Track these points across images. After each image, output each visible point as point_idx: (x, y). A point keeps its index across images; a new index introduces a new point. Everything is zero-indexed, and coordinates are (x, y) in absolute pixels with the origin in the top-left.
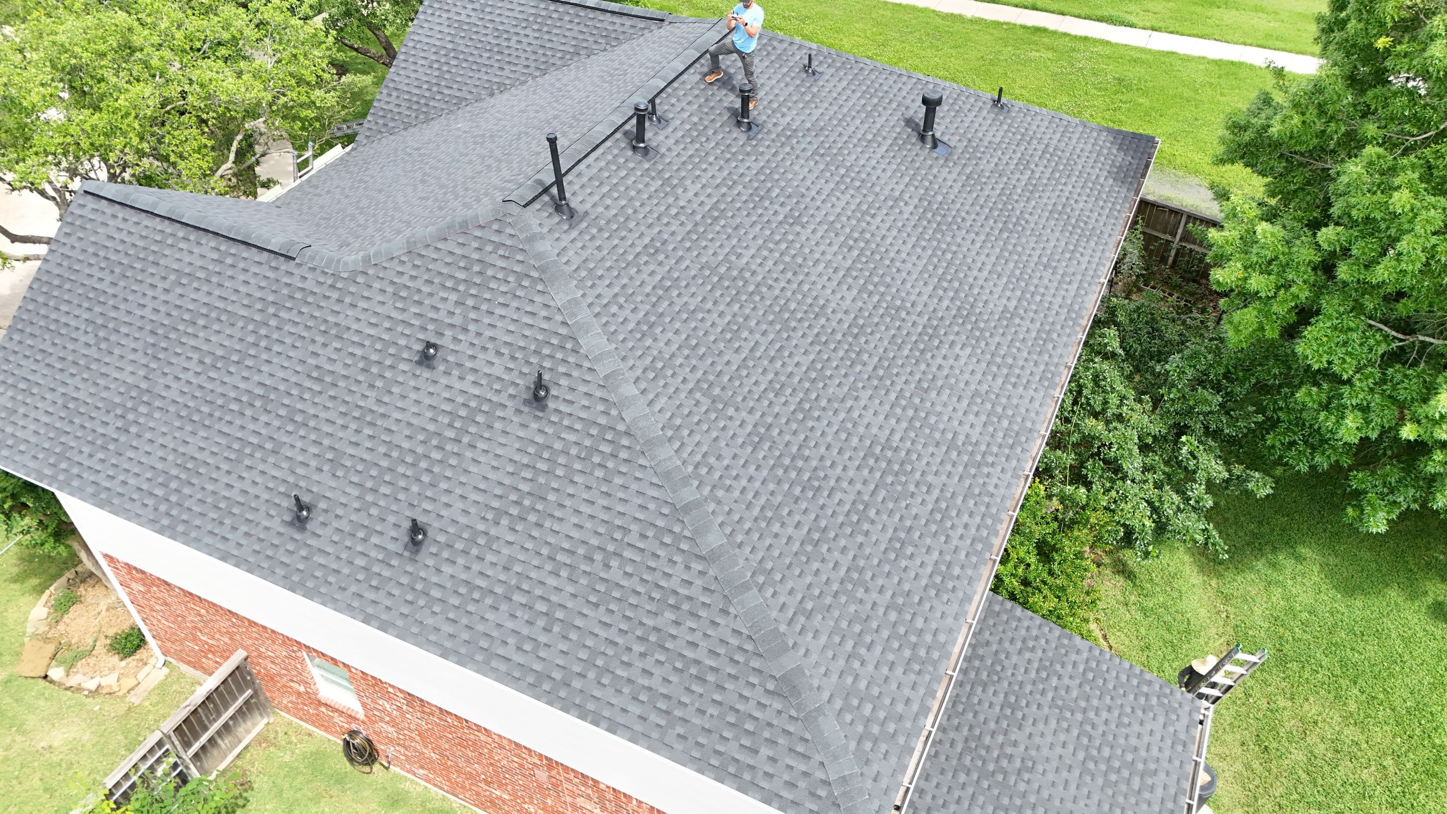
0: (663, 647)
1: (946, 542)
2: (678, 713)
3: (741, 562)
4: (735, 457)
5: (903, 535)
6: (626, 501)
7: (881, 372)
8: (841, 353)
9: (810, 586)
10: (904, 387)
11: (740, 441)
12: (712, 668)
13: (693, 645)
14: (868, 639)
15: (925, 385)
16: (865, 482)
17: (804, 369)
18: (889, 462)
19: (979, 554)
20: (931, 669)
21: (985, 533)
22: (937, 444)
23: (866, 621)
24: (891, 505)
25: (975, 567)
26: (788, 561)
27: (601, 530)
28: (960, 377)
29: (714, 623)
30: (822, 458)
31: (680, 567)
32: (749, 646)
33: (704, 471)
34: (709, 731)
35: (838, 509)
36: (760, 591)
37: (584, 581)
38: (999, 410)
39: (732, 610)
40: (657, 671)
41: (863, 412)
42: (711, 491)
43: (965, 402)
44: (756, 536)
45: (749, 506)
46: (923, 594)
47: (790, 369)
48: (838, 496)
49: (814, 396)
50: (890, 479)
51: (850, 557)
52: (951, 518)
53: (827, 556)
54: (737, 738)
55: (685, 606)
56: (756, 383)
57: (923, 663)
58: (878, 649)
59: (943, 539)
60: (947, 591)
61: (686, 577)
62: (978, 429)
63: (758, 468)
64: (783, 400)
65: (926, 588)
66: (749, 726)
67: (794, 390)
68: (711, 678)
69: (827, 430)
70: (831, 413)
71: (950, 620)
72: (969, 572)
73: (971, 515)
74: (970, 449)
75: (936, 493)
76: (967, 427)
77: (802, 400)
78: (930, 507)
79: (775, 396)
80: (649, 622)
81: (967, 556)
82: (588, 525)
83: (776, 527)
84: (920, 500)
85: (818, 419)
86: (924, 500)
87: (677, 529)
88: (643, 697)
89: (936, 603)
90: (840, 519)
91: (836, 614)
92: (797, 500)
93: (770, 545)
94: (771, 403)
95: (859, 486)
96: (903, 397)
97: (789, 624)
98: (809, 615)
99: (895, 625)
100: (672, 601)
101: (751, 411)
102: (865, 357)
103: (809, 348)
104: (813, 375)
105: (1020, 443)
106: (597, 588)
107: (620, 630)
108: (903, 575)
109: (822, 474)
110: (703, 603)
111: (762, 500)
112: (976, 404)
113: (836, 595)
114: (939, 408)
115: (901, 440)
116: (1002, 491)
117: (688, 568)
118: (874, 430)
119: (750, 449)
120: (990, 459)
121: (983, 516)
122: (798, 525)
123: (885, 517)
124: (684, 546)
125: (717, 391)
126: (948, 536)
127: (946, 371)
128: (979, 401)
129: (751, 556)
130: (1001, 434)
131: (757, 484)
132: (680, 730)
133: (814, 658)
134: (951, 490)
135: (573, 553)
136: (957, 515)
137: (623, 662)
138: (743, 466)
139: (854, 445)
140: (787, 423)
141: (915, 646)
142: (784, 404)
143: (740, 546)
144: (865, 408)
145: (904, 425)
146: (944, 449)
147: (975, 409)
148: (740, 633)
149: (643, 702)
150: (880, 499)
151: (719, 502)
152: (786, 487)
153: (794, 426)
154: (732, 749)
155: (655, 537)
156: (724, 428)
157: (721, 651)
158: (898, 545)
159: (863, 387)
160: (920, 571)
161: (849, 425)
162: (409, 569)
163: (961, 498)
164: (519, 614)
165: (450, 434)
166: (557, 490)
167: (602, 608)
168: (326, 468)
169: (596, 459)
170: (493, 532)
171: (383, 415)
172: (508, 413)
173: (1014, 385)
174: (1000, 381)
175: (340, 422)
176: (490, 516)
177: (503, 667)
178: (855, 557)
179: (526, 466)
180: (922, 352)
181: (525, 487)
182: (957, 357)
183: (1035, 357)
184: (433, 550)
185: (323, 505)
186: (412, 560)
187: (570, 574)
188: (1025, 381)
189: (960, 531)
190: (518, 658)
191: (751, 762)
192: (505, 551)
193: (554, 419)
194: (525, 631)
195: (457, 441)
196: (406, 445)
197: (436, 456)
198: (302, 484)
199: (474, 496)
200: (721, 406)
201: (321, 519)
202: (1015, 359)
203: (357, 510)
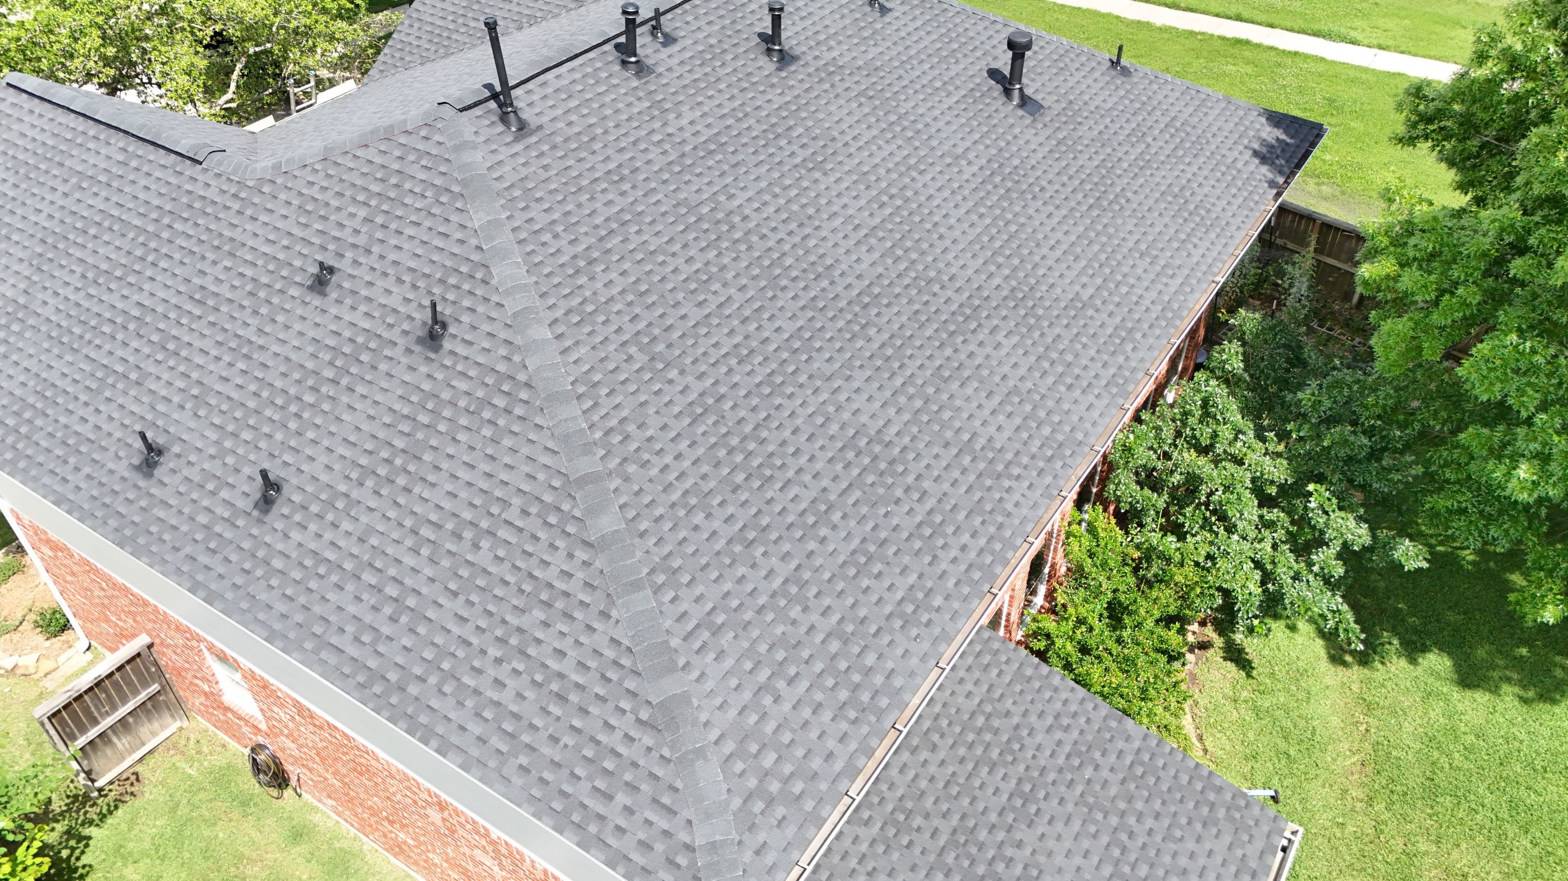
0: (523, 653)
1: (930, 564)
2: (526, 738)
3: (639, 554)
4: (664, 427)
5: (872, 548)
6: (512, 468)
7: (889, 352)
8: (841, 324)
9: (727, 595)
10: (917, 372)
11: (676, 410)
12: (577, 685)
13: (561, 653)
14: (792, 671)
15: (947, 374)
16: (835, 478)
17: (786, 336)
18: (875, 458)
19: (972, 584)
20: (873, 719)
21: (988, 559)
22: (946, 445)
23: (794, 647)
24: (864, 510)
25: (966, 599)
26: (703, 561)
27: (477, 502)
28: (996, 370)
29: (590, 628)
30: (783, 443)
31: (562, 554)
32: (626, 662)
33: (616, 439)
34: (558, 765)
35: (790, 506)
36: (655, 593)
37: (446, 563)
38: (1042, 414)
39: (614, 613)
40: (511, 683)
41: (854, 396)
42: (621, 464)
43: (997, 399)
44: (668, 525)
45: (668, 488)
46: (883, 623)
47: (766, 334)
48: (794, 491)
49: (791, 369)
50: (870, 479)
51: (793, 565)
52: (945, 536)
53: (760, 561)
54: (590, 778)
55: (559, 604)
56: (716, 345)
57: (863, 710)
58: (804, 684)
59: (928, 559)
60: (918, 624)
61: (566, 568)
62: (1007, 434)
63: (693, 444)
64: (749, 368)
65: (889, 617)
66: (609, 764)
67: (766, 359)
68: (574, 697)
69: (799, 411)
70: (809, 392)
71: (914, 661)
72: (956, 605)
73: (974, 535)
74: (991, 455)
75: (930, 503)
76: (992, 430)
77: (773, 372)
78: (918, 519)
79: (739, 363)
80: (513, 620)
81: (956, 584)
82: (463, 494)
83: (699, 518)
84: (906, 508)
85: (791, 396)
86: (912, 509)
87: (566, 507)
88: (488, 714)
89: (899, 637)
90: (791, 518)
91: (755, 633)
92: (736, 489)
93: (685, 539)
94: (730, 370)
95: (825, 482)
96: (913, 384)
97: (685, 639)
98: (717, 631)
99: (834, 657)
100: (544, 596)
101: (701, 376)
102: (872, 332)
103: (799, 313)
104: (797, 344)
105: (1063, 457)
106: (460, 572)
107: (478, 627)
108: (861, 597)
109: (779, 463)
110: (582, 603)
111: (688, 483)
112: (1012, 404)
113: (761, 610)
114: (958, 403)
115: (898, 434)
116: (1024, 511)
117: (571, 556)
118: (864, 418)
119: (688, 420)
120: (1016, 471)
121: (991, 539)
122: (729, 519)
123: (853, 523)
124: (571, 529)
125: (660, 347)
126: (935, 557)
127: (978, 361)
128: (1016, 400)
129: (655, 549)
130: (1038, 443)
131: (686, 464)
132: (523, 760)
133: (709, 685)
134: (953, 502)
135: (438, 526)
136: (954, 533)
137: (473, 668)
138: (672, 440)
139: (831, 432)
140: (746, 396)
141: (856, 687)
142: (748, 374)
143: (642, 535)
144: (858, 391)
145: (906, 417)
146: (954, 451)
147: (1009, 409)
148: (619, 643)
149: (486, 720)
150: (851, 501)
151: (627, 479)
152: (726, 471)
153: (755, 401)
154: (582, 791)
155: (538, 515)
156: (658, 392)
157: (592, 664)
158: (863, 560)
159: (861, 367)
160: (887, 595)
161: (831, 409)
162: (255, 531)
163: (964, 513)
164: (365, 596)
165: (329, 373)
166: (434, 449)
167: (462, 598)
168: (188, 406)
169: (487, 414)
170: (354, 495)
171: (261, 348)
172: (397, 353)
173: (1070, 387)
174: (1050, 380)
175: (214, 352)
176: (354, 475)
177: (332, 659)
178: (799, 567)
179: (407, 417)
180: (952, 334)
181: (400, 443)
182: (998, 346)
183: (1105, 357)
184: (286, 511)
185: (176, 449)
186: (260, 521)
187: (433, 553)
188: (1085, 384)
189: (954, 553)
190: (353, 651)
191: (600, 809)
192: (364, 519)
193: (448, 362)
194: (368, 618)
195: (335, 382)
196: (279, 384)
197: (309, 398)
198: (160, 423)
199: (342, 450)
200: (660, 366)
201: (171, 465)
202: (1077, 356)
203: (212, 457)
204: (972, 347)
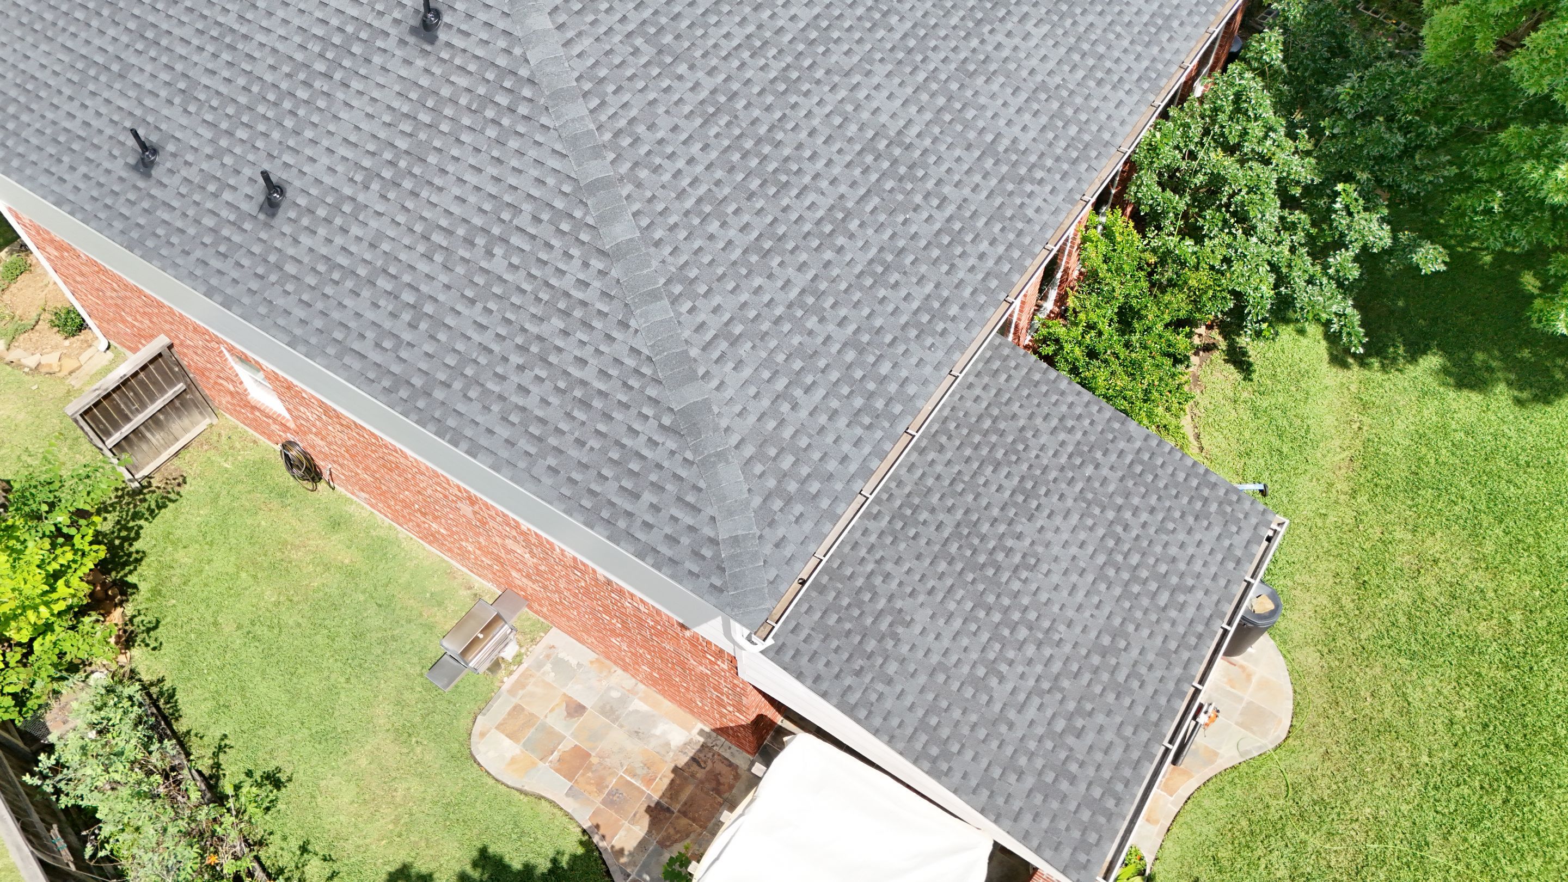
0: (544, 360)
1: (948, 273)
2: (553, 441)
3: (655, 264)
4: (675, 129)
5: (890, 258)
6: (520, 172)
7: (912, 43)
9: (744, 305)
10: (941, 66)
11: (687, 109)
12: (600, 392)
13: (582, 362)
14: (809, 380)
15: (972, 67)
16: (853, 184)
17: (802, 25)
18: (895, 162)
19: (990, 292)
20: (887, 425)
21: (1006, 267)
22: (969, 147)
23: (811, 357)
24: (882, 217)
25: (982, 308)
26: (720, 271)
27: (487, 207)
28: (1024, 63)
29: (609, 338)
30: (800, 146)
31: (577, 263)
32: (647, 370)
33: (626, 141)
34: (586, 467)
35: (808, 214)
36: (672, 303)
37: (460, 270)
38: (1069, 112)
39: (633, 323)
40: (535, 389)
41: (873, 93)
42: (632, 169)
43: (1023, 96)
44: (682, 234)
45: (681, 195)
46: (898, 333)
47: (780, 23)
48: (811, 197)
49: (807, 63)
50: (889, 185)
51: (810, 275)
52: (964, 244)
53: (776, 270)
54: (617, 478)
55: (578, 313)
56: (727, 36)
57: (877, 417)
58: (821, 392)
59: (945, 268)
60: (933, 333)
61: (581, 276)
62: (1032, 134)
63: (705, 148)
64: (762, 62)
65: (904, 327)
66: (635, 466)
67: (781, 52)
68: (597, 403)
69: (816, 110)
70: (827, 88)
71: (928, 370)
72: (971, 314)
73: (992, 243)
74: (1014, 157)
75: (950, 209)
76: (1016, 130)
77: (788, 66)
78: (937, 226)
79: (752, 56)
80: (533, 328)
81: (973, 293)
82: (472, 199)
83: (714, 226)
84: (925, 215)
85: (807, 94)
86: (930, 216)
87: (578, 214)
88: (514, 418)
89: (913, 347)
90: (807, 227)
91: (773, 344)
92: (751, 196)
93: (700, 249)
94: (743, 64)
95: (843, 189)
96: (935, 79)
97: (704, 349)
98: (735, 341)
99: (850, 366)
100: (562, 305)
101: (711, 72)
102: (894, 20)
104: (813, 35)
105: (1088, 159)
106: (476, 280)
107: (498, 335)
108: (877, 307)
109: (795, 167)
110: (599, 312)
111: (702, 190)
112: (1039, 101)
113: (778, 321)
114: (982, 100)
115: (919, 135)
116: (1045, 217)
117: (586, 265)
118: (883, 118)
119: (699, 121)
120: (1039, 174)
121: (1010, 246)
122: (745, 228)
123: (870, 232)
124: (584, 237)
125: (668, 39)
126: (952, 266)
127: (1006, 53)
128: (1043, 96)
129: (670, 259)
130: (1063, 144)
131: (699, 169)
132: (552, 461)
133: (729, 393)
134: (973, 208)
135: (449, 232)
136: (973, 241)
137: (496, 374)
138: (684, 143)
139: (849, 134)
140: (760, 94)
141: (871, 395)
142: (762, 69)
143: (657, 244)
144: (877, 87)
145: (928, 116)
146: (977, 153)
147: (1035, 106)
148: (639, 353)
149: (513, 424)
150: (869, 208)
151: (639, 185)
152: (740, 177)
153: (769, 99)
154: (610, 490)
155: (551, 222)
156: (668, 90)
157: (613, 372)
158: (880, 269)
159: (882, 60)
160: (903, 305)
161: (849, 108)
162: (263, 235)
163: (984, 220)
164: (382, 303)
165: (320, 66)
166: (439, 150)
167: (479, 306)
168: (177, 101)
169: (490, 113)
170: (361, 198)
171: (245, 37)
172: (390, 44)
173: (1100, 83)
174: (1080, 74)
175: (196, 42)
176: (359, 178)
177: (357, 365)
178: (816, 277)
179: (406, 116)
180: (979, 23)
181: (402, 144)
182: (1027, 36)
183: (1139, 49)
184: (292, 214)
185: (171, 148)
186: (268, 226)
187: (446, 260)
188: (1115, 78)
189: (972, 261)
190: (375, 356)
191: (629, 507)
192: (374, 224)
193: (445, 55)
194: (387, 324)
195: (328, 76)
196: (269, 77)
197: (302, 94)
198: (150, 119)
199: (343, 151)
200: (669, 60)
201: (168, 165)
202: (1109, 48)
203: (209, 157)
204: (1000, 37)
